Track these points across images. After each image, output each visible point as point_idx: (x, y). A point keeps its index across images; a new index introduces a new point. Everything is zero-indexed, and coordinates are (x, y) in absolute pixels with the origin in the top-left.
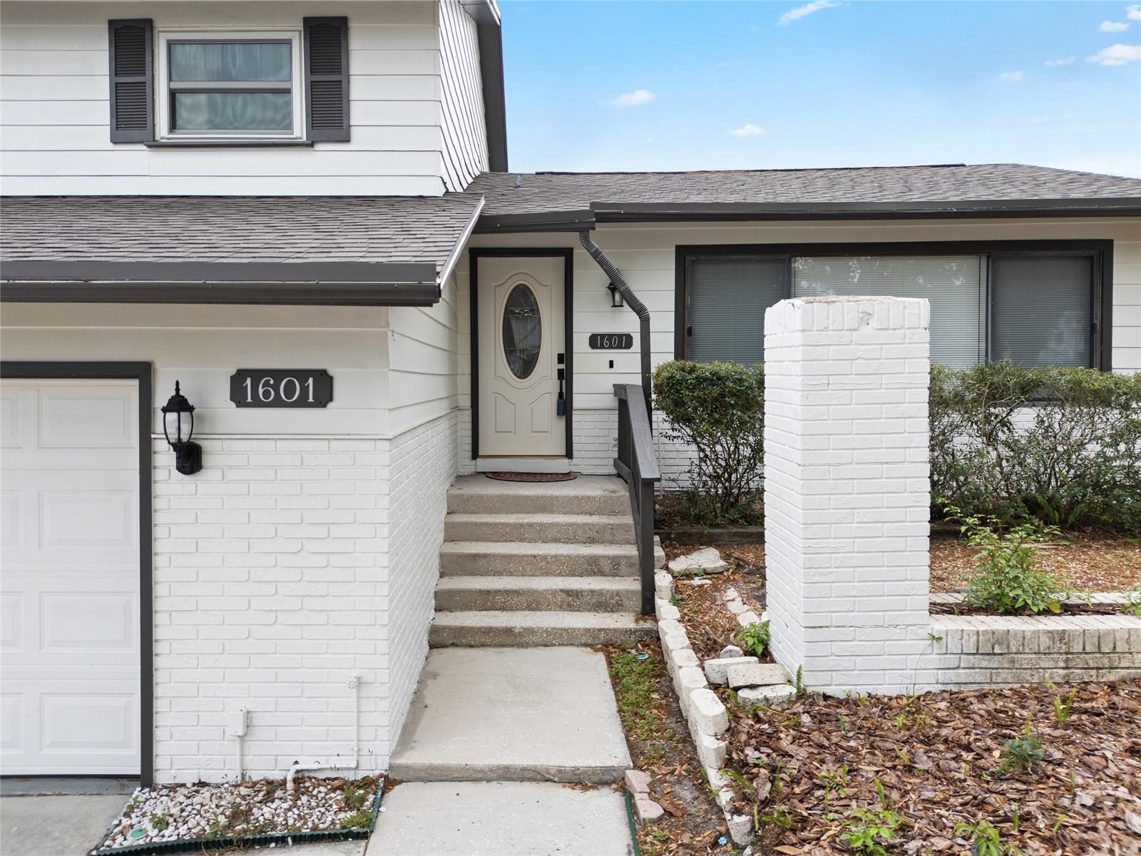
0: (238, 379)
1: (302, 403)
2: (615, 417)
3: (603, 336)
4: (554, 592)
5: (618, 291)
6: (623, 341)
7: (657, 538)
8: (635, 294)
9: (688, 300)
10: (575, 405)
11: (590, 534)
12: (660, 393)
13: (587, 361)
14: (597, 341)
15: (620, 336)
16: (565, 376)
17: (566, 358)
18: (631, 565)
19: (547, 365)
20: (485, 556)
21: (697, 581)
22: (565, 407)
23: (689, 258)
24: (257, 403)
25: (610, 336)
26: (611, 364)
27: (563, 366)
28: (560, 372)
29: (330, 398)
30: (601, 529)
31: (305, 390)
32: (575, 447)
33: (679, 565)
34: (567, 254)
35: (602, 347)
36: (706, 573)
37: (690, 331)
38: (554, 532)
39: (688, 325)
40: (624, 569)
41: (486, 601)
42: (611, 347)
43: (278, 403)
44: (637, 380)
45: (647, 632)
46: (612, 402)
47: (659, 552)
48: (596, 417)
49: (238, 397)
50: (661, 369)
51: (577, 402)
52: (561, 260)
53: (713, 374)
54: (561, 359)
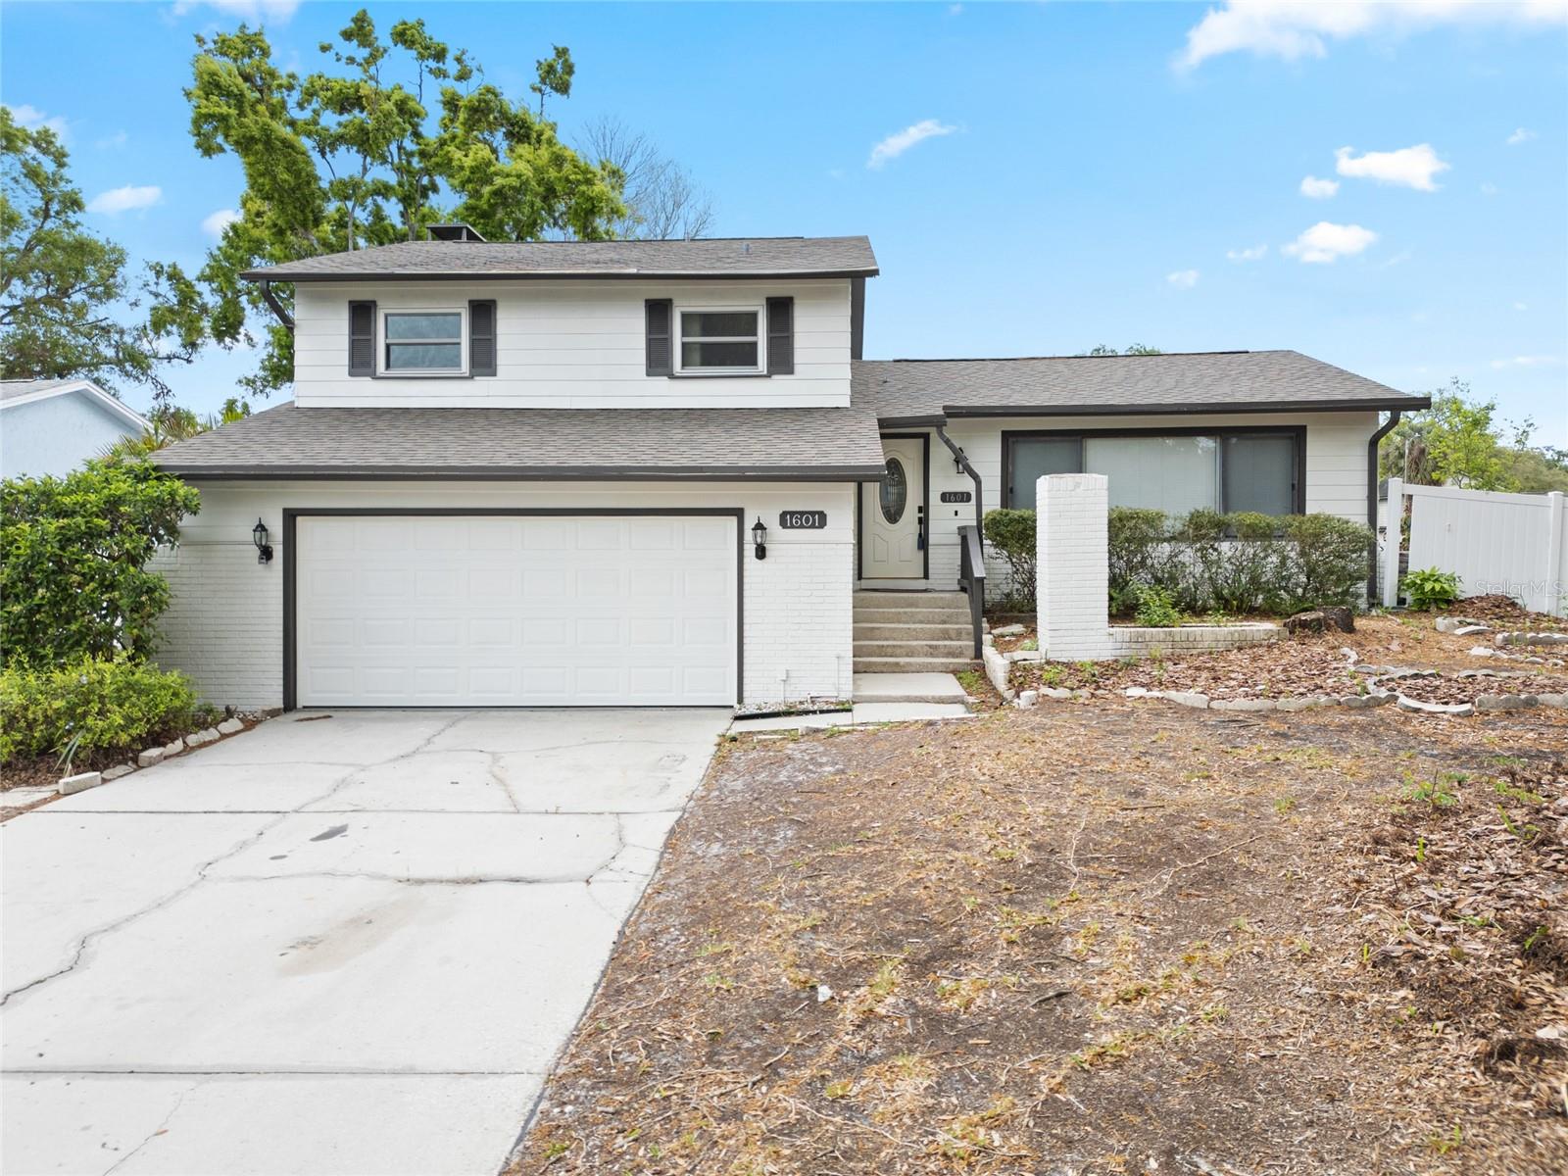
0: (783, 515)
1: (813, 526)
2: (959, 550)
3: (950, 494)
4: (922, 646)
5: (961, 462)
6: (964, 497)
7: (985, 619)
8: (972, 466)
9: (1010, 468)
10: (930, 542)
11: (944, 618)
12: (987, 529)
13: (939, 511)
14: (946, 497)
15: (962, 493)
16: (924, 522)
17: (924, 509)
18: (968, 634)
19: (911, 514)
20: (878, 629)
21: (1007, 638)
22: (923, 543)
23: (1011, 440)
24: (792, 527)
25: (955, 494)
26: (956, 513)
27: (922, 515)
28: (920, 519)
29: (825, 524)
30: (950, 616)
31: (814, 520)
32: (930, 571)
33: (996, 632)
34: (926, 437)
35: (950, 501)
36: (1013, 635)
37: (1012, 490)
38: (920, 617)
39: (1010, 486)
40: (964, 636)
41: (881, 651)
42: (956, 501)
43: (802, 527)
44: (974, 523)
45: (978, 665)
46: (958, 540)
47: (985, 625)
48: (945, 550)
49: (783, 524)
50: (988, 514)
51: (932, 539)
52: (922, 440)
53: (1021, 517)
54: (920, 510)
